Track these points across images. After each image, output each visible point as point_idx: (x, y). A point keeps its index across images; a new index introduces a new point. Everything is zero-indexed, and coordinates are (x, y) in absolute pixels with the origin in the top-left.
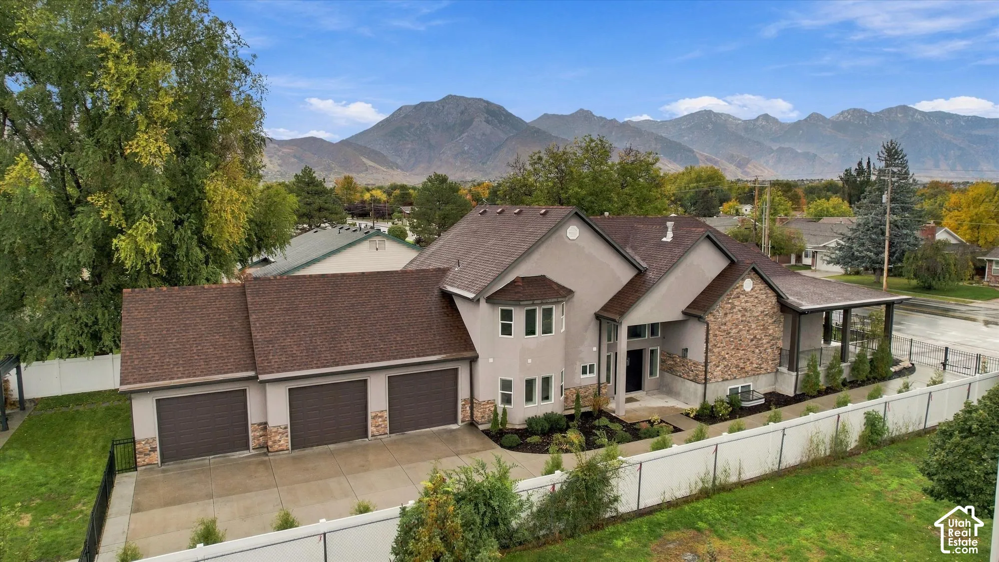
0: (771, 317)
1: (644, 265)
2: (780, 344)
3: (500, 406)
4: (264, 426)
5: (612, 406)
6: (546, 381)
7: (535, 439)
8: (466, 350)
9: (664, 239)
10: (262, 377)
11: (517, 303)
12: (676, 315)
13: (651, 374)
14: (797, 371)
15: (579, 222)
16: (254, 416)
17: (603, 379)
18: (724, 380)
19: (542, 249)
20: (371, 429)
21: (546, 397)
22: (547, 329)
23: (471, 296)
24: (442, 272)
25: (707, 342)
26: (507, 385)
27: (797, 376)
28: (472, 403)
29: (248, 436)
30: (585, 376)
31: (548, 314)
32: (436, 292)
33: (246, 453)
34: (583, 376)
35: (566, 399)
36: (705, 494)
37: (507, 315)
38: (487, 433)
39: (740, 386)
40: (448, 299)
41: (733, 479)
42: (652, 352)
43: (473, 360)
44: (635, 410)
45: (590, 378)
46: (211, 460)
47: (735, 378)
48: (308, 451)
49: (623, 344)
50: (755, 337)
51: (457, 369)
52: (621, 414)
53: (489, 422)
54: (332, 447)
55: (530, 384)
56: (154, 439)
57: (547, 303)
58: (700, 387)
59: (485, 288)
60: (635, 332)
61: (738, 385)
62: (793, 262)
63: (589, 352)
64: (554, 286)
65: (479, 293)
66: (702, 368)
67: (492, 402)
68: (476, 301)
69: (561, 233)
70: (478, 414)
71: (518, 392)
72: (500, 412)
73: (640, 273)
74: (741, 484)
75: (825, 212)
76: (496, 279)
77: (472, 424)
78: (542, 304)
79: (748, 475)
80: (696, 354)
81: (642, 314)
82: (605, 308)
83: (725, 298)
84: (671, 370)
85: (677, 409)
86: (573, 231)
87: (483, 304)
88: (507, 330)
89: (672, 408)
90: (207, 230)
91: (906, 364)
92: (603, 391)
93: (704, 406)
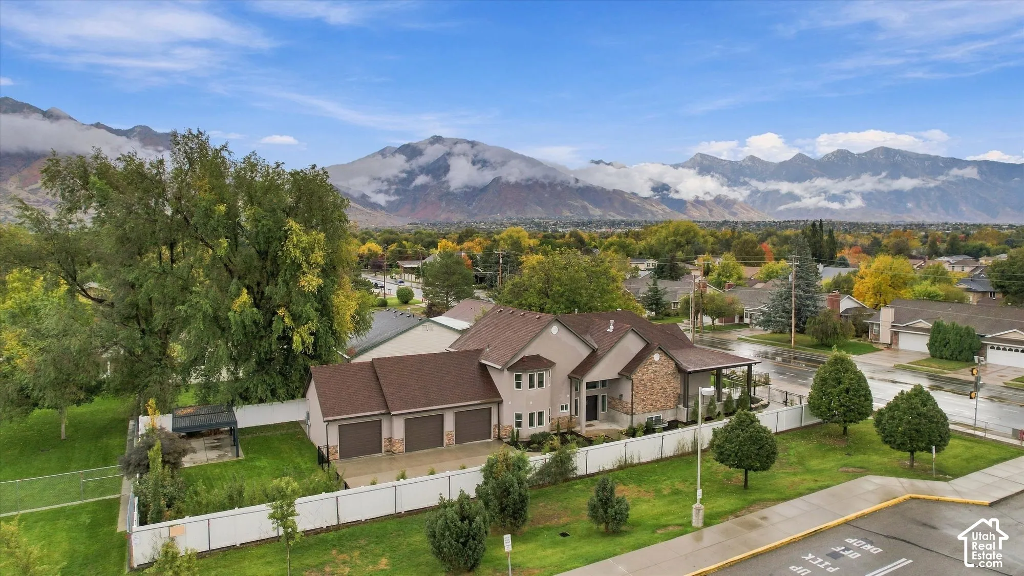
0: (672, 375)
1: (596, 347)
2: (678, 391)
3: (515, 429)
4: (390, 439)
5: (577, 429)
6: (541, 414)
7: (535, 445)
8: (496, 397)
9: (608, 330)
10: (393, 413)
11: (525, 371)
12: (615, 376)
13: (603, 410)
14: (688, 407)
15: (559, 324)
16: (385, 434)
17: (573, 413)
18: (644, 413)
19: (538, 340)
20: (445, 442)
21: (540, 423)
22: (541, 384)
23: (499, 367)
24: (479, 352)
25: (633, 390)
26: (519, 416)
27: (688, 410)
28: (499, 427)
29: (381, 445)
30: (562, 411)
31: (541, 376)
32: (477, 364)
33: (380, 455)
34: (561, 411)
35: (552, 424)
36: (621, 468)
37: (518, 377)
38: (508, 443)
39: (654, 416)
40: (484, 367)
41: (636, 461)
42: (603, 397)
43: (500, 403)
44: (591, 431)
45: (566, 413)
46: (362, 458)
47: (650, 412)
48: (413, 453)
49: (584, 392)
50: (662, 387)
51: (490, 408)
52: (583, 433)
53: (509, 437)
54: (425, 451)
55: (531, 415)
56: (337, 446)
57: (540, 371)
58: (629, 417)
59: (507, 363)
60: (592, 385)
61: (654, 415)
62: (737, 321)
63: (565, 399)
64: (545, 361)
65: (504, 366)
66: (630, 405)
67: (511, 426)
68: (502, 370)
69: (548, 330)
70: (503, 434)
71: (525, 420)
72: (515, 431)
73: (594, 351)
74: (640, 464)
75: (775, 274)
76: (513, 357)
77: (499, 439)
78: (538, 371)
79: (643, 460)
80: (627, 398)
81: (595, 375)
82: (573, 372)
83: (642, 365)
84: (613, 407)
85: (617, 430)
86: (555, 329)
87: (506, 372)
88: (518, 386)
89: (615, 430)
90: (335, 326)
91: (765, 402)
92: (573, 420)
93: (631, 428)
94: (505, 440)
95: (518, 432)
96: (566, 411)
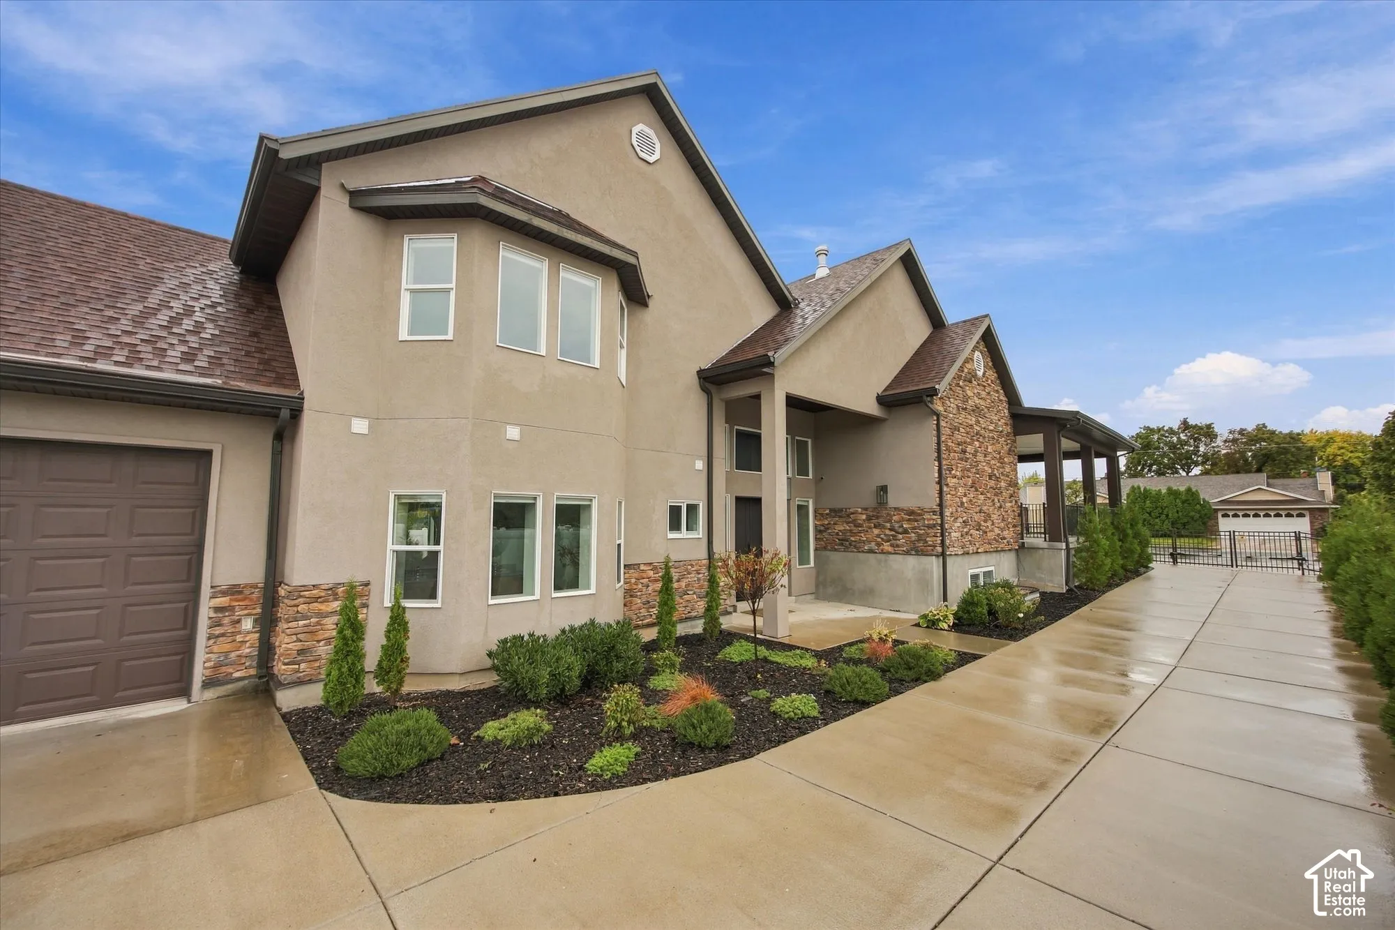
3: (382, 604)
6: (569, 516)
18: (964, 552)
26: (421, 517)
27: (1068, 550)
28: (272, 601)
30: (676, 534)
34: (672, 535)
39: (982, 570)
42: (800, 509)
43: (284, 418)
45: (690, 542)
47: (977, 551)
58: (931, 564)
61: (980, 567)
69: (615, 124)
71: (464, 548)
72: (377, 629)
73: (786, 311)
80: (912, 490)
84: (844, 545)
86: (648, 141)
94: (288, 699)
95: (398, 621)
96: (692, 535)
